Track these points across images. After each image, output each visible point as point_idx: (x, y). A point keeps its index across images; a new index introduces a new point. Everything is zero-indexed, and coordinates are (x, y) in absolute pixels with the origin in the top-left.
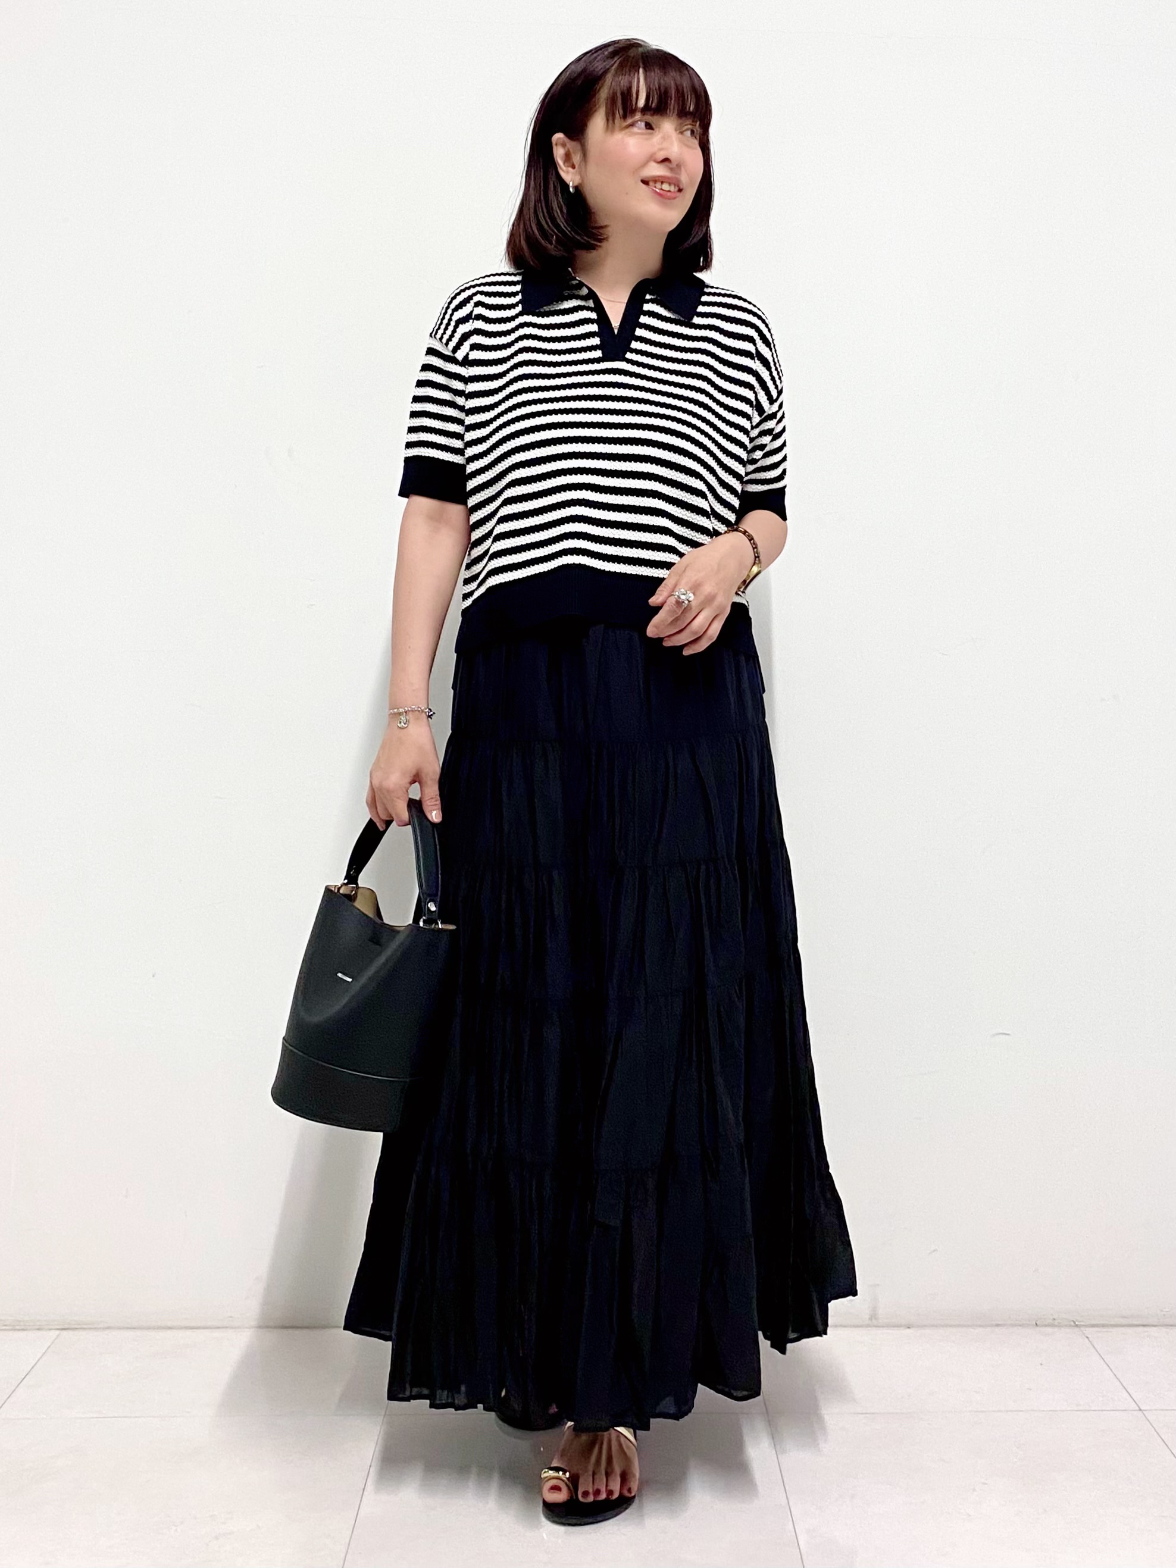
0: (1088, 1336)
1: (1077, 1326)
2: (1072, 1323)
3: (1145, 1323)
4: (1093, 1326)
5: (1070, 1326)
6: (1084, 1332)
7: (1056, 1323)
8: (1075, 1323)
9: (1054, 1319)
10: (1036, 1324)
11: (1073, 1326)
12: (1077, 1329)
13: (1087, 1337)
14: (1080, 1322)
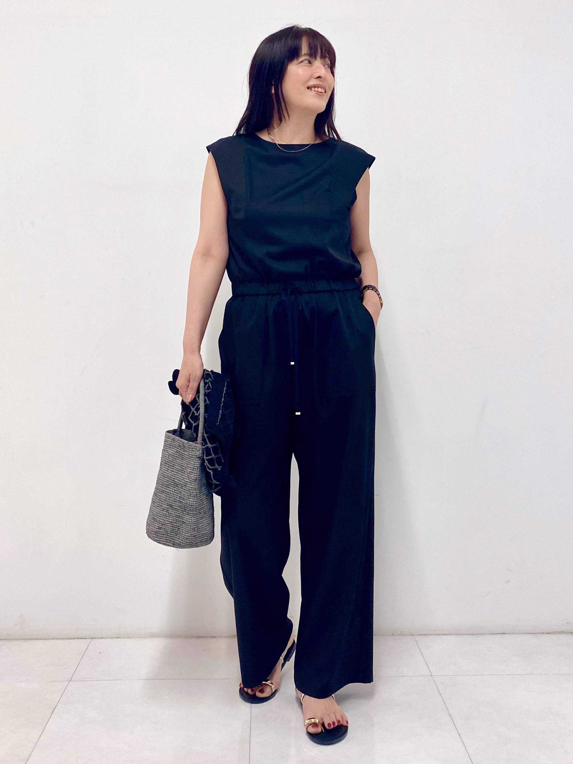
1: (412, 635)
3: (446, 634)
4: (420, 635)
5: (409, 635)
6: (415, 638)
8: (411, 633)
9: (401, 632)
10: (393, 634)
13: (416, 641)
14: (413, 633)
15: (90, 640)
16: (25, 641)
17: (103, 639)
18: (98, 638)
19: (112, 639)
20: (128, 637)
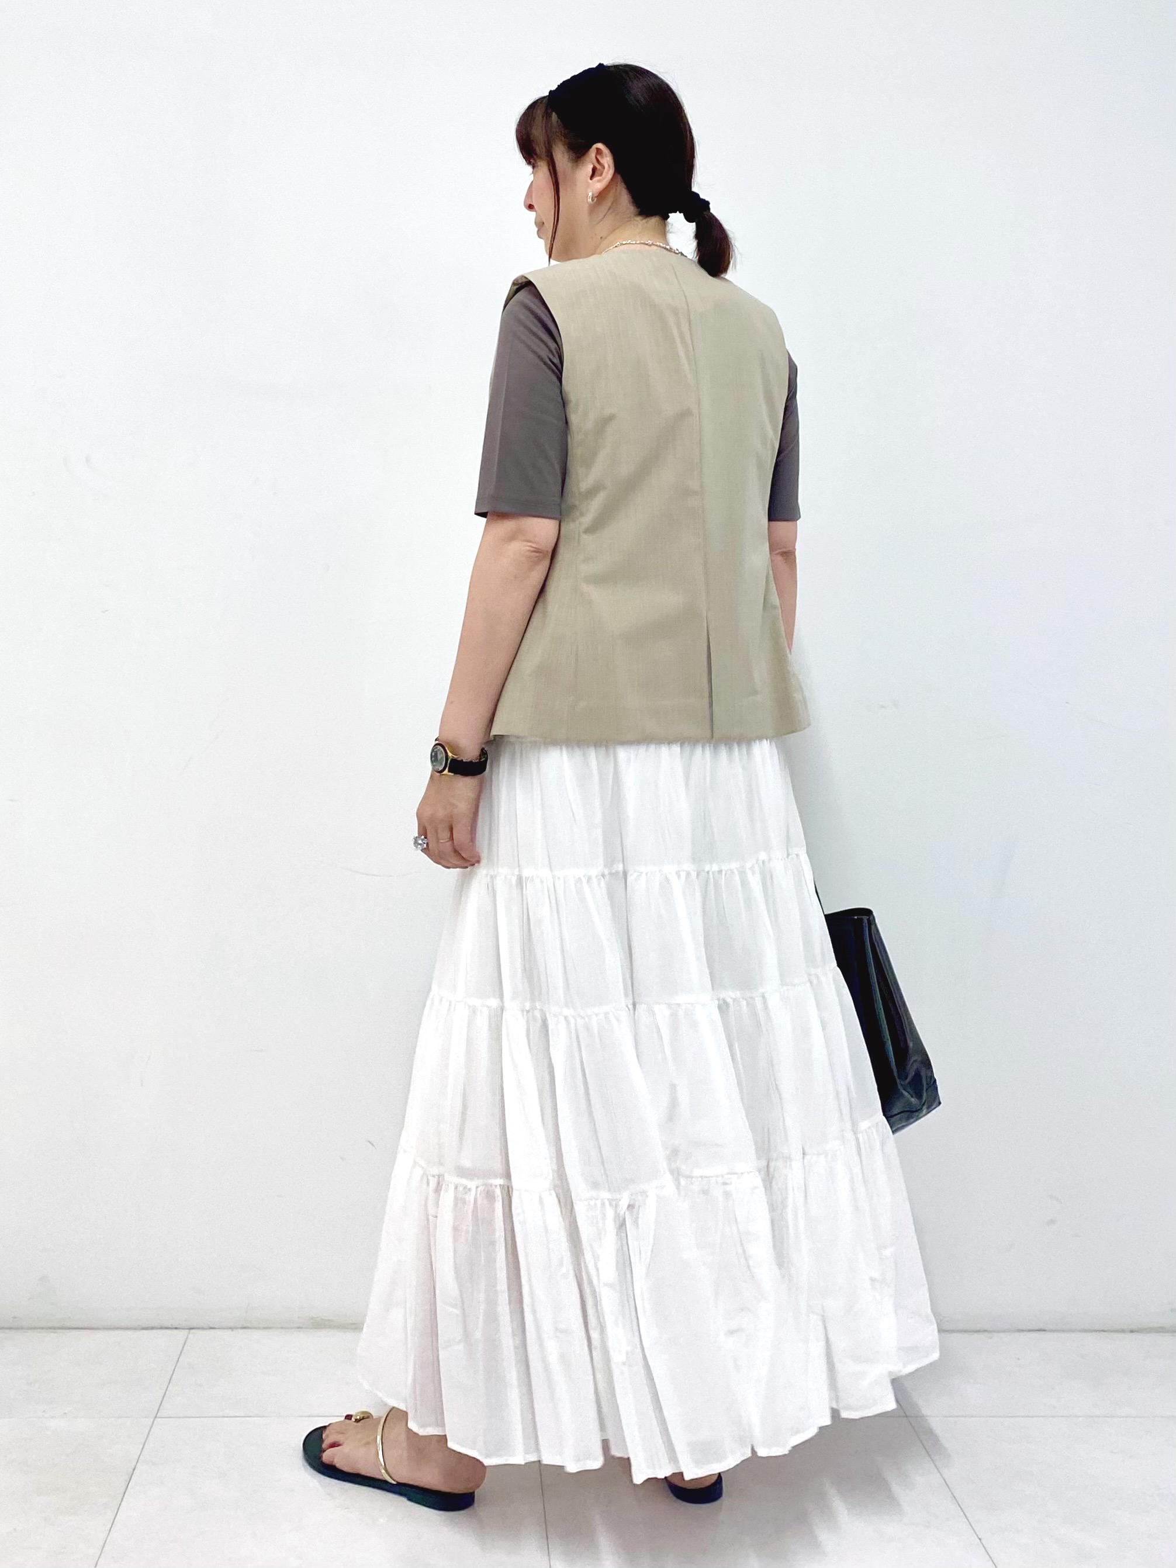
15: (187, 1330)
16: (52, 1332)
17: (211, 1330)
18: (203, 1328)
19: (232, 1331)
20: (265, 1328)
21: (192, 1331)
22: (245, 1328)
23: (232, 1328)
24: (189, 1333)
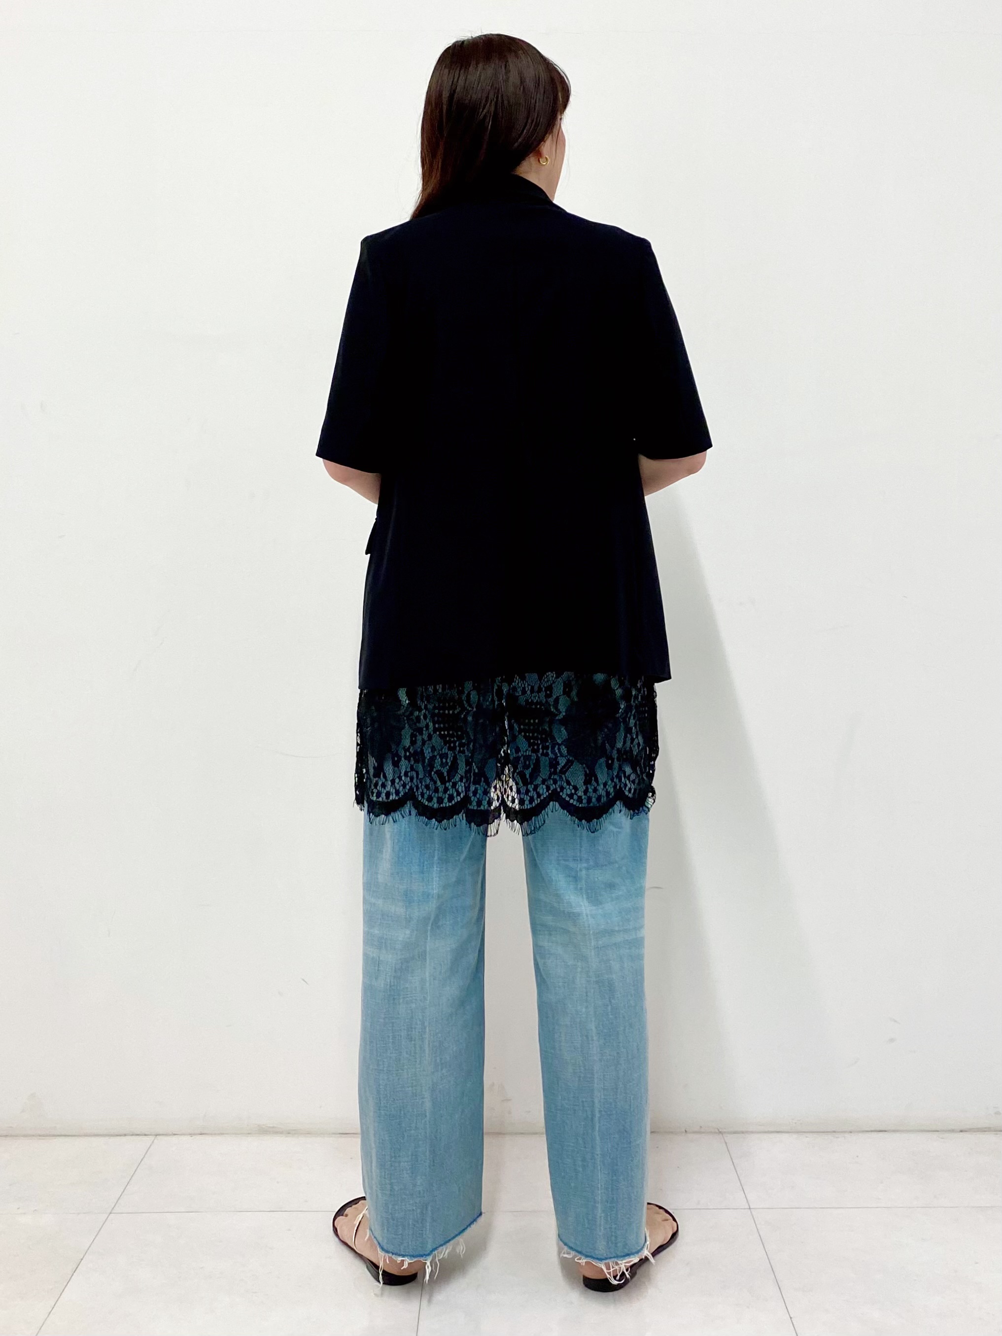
0: (727, 1141)
1: (720, 1132)
2: (717, 1131)
3: (778, 1130)
4: (735, 1133)
5: (715, 1133)
6: (726, 1138)
7: (702, 1130)
8: (719, 1130)
9: (701, 1127)
10: (686, 1131)
11: (716, 1133)
12: (721, 1135)
13: (726, 1143)
14: (721, 1129)
16: (40, 1139)
17: (174, 1136)
18: (166, 1135)
19: (191, 1137)
20: (219, 1134)
21: (157, 1136)
22: (201, 1134)
23: (191, 1135)
24: (154, 1139)
